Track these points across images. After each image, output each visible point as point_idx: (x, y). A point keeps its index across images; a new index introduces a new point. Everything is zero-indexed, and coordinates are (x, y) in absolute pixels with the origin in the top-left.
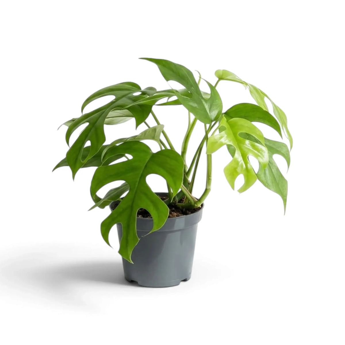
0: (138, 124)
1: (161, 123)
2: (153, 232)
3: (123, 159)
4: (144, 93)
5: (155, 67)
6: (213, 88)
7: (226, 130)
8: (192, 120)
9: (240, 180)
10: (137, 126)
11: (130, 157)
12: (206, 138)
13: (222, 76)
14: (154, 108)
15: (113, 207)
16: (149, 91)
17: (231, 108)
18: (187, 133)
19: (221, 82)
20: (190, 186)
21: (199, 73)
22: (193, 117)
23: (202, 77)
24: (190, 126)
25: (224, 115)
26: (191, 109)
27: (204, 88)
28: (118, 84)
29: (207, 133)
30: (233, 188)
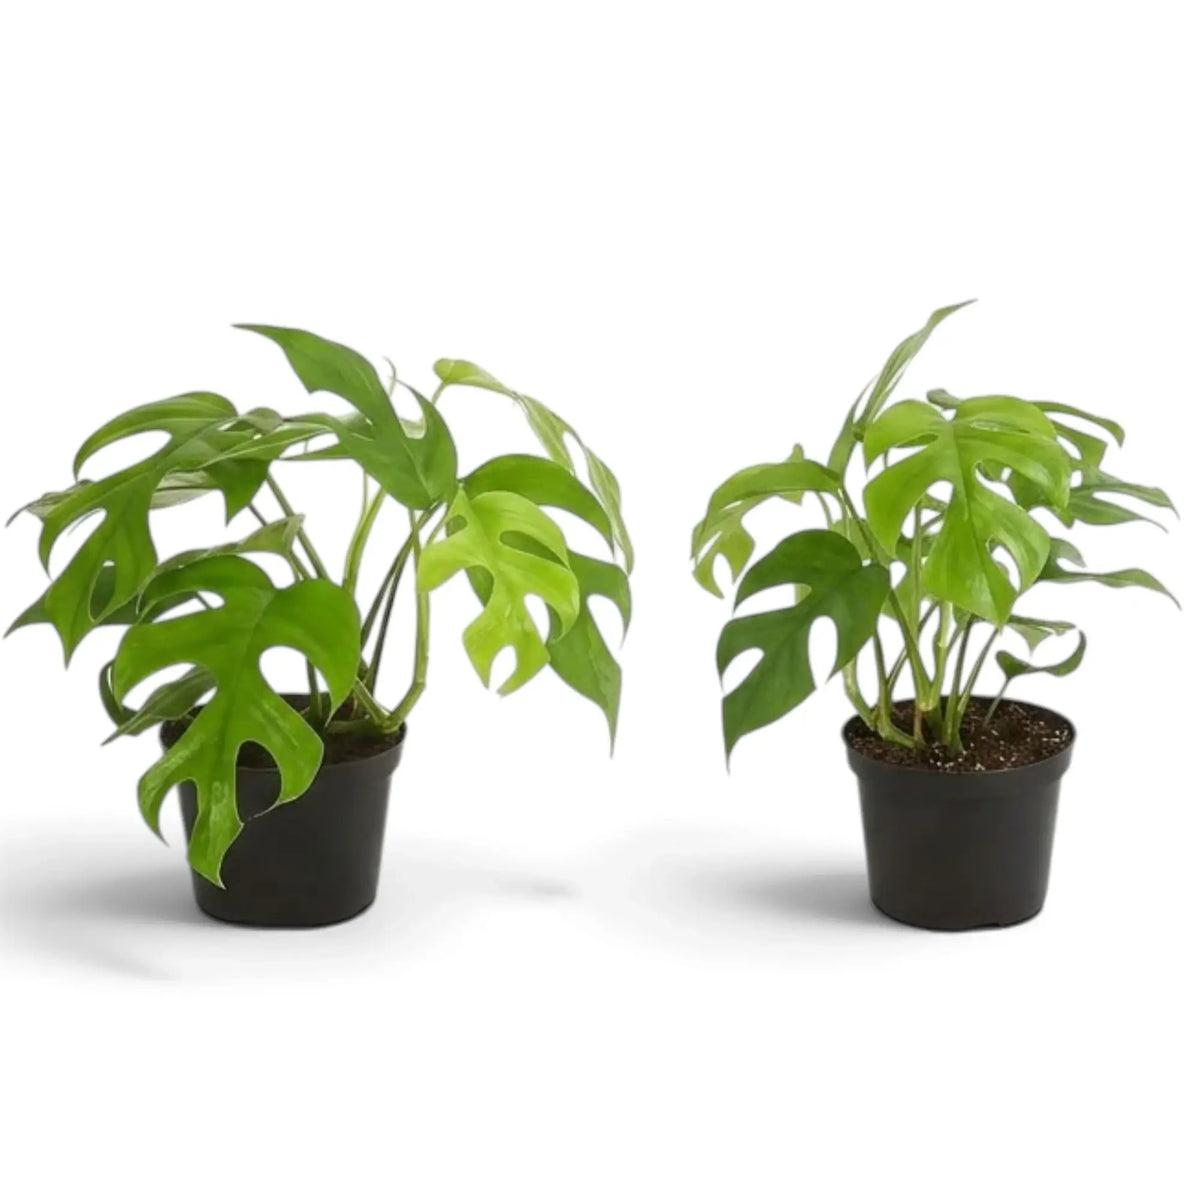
0: (230, 514)
1: (296, 509)
2: (281, 806)
3: (192, 607)
4: (242, 425)
5: (274, 351)
6: (429, 408)
7: (467, 529)
8: (372, 495)
9: (505, 662)
10: (229, 517)
11: (215, 600)
12: (412, 541)
13: (453, 373)
14: (276, 469)
15: (170, 737)
16: (260, 422)
17: (482, 467)
18: (357, 529)
19: (451, 390)
20: (368, 675)
21: (390, 363)
22: (374, 486)
23: (400, 376)
24: (367, 512)
25: (461, 485)
26: (370, 468)
27: (408, 410)
28: (176, 398)
29: (416, 527)
30: (486, 682)
